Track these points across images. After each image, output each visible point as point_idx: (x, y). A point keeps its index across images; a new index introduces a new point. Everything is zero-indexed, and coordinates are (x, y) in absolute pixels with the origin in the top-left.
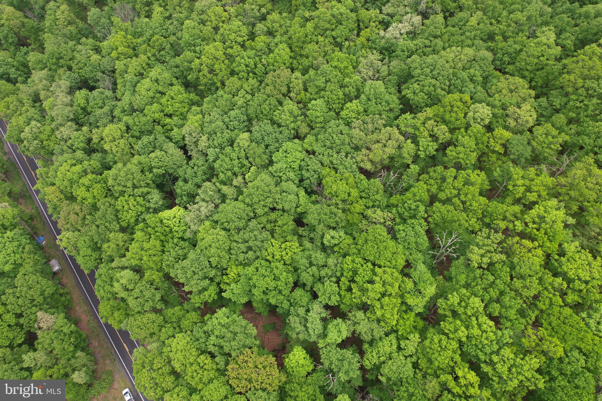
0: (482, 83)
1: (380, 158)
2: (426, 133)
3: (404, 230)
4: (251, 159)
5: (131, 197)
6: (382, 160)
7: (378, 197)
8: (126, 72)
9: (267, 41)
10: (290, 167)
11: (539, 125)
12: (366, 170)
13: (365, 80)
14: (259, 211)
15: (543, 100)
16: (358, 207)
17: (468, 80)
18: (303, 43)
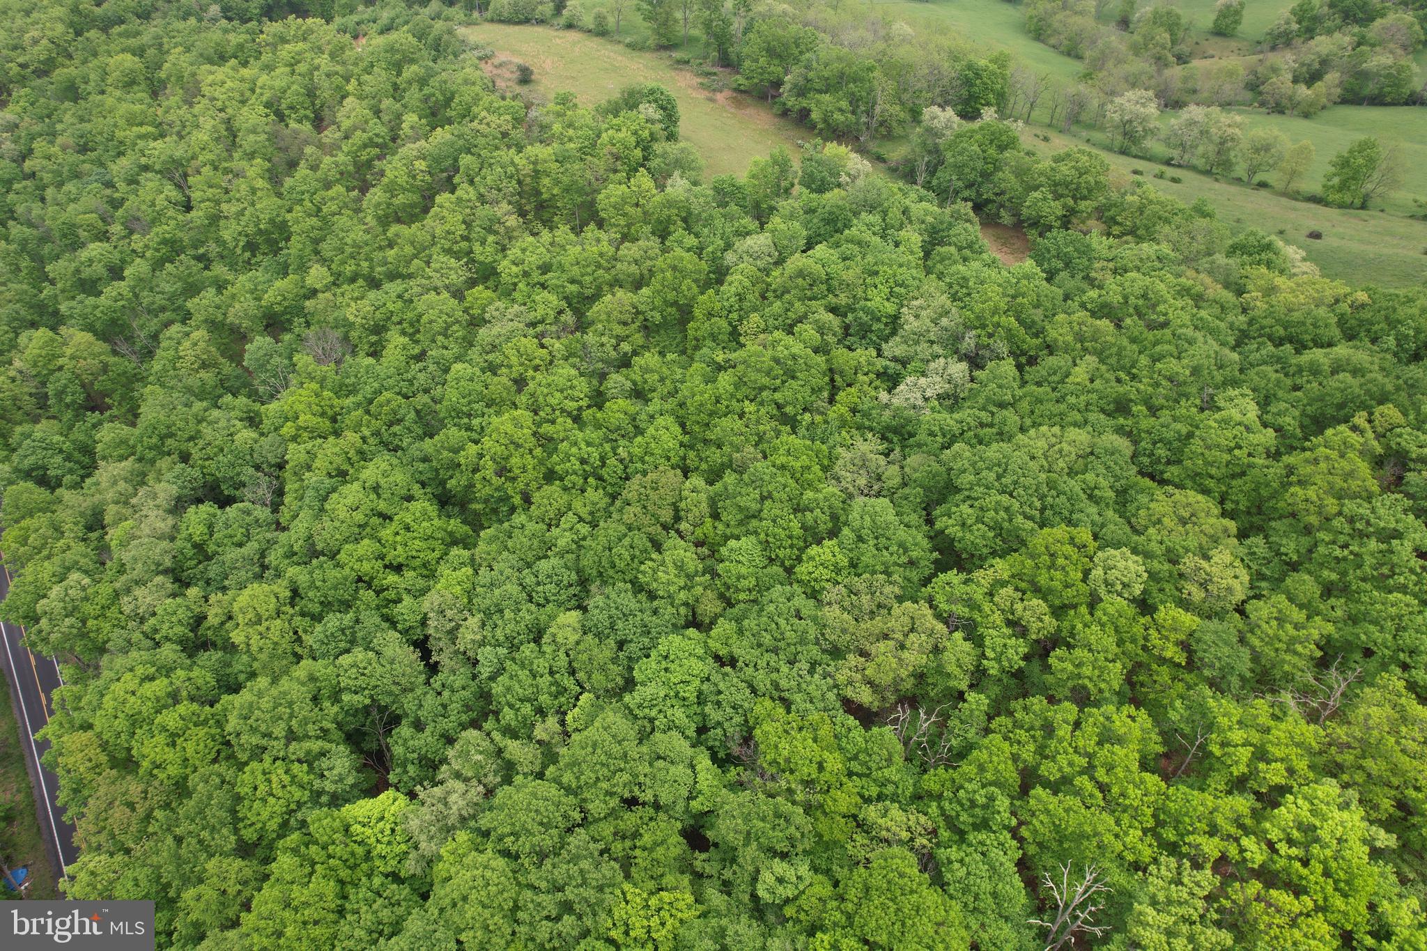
0: (1116, 503)
1: (892, 675)
2: (998, 618)
3: (961, 861)
4: (581, 675)
5: (279, 763)
6: (897, 681)
7: (892, 773)
8: (309, 468)
9: (632, 409)
10: (677, 695)
11: (1258, 597)
12: (860, 706)
13: (851, 496)
14: (597, 807)
15: (1257, 542)
16: (843, 800)
17: (1084, 496)
18: (710, 415)
